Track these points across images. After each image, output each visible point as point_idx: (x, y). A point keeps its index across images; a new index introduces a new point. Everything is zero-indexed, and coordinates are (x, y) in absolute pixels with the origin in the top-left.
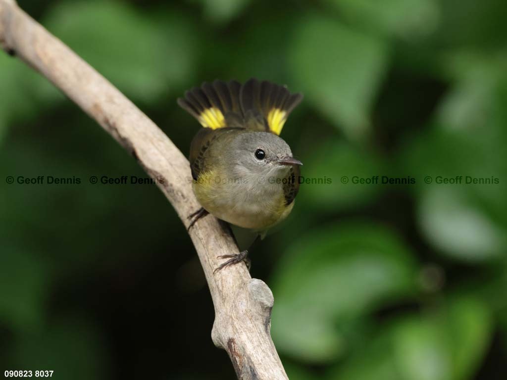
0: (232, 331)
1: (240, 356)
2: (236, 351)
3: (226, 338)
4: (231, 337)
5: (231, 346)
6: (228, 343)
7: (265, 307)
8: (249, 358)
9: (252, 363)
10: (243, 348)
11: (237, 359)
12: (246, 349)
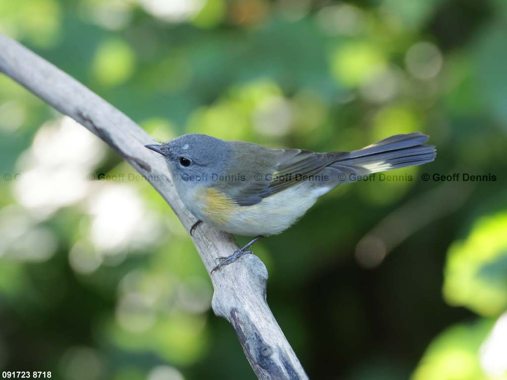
0: (235, 302)
1: (244, 324)
2: (240, 319)
3: (229, 308)
4: (234, 306)
5: (235, 315)
6: (231, 312)
7: (263, 279)
8: (253, 326)
9: (257, 330)
10: (247, 317)
11: (242, 327)
12: (249, 317)
